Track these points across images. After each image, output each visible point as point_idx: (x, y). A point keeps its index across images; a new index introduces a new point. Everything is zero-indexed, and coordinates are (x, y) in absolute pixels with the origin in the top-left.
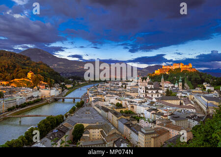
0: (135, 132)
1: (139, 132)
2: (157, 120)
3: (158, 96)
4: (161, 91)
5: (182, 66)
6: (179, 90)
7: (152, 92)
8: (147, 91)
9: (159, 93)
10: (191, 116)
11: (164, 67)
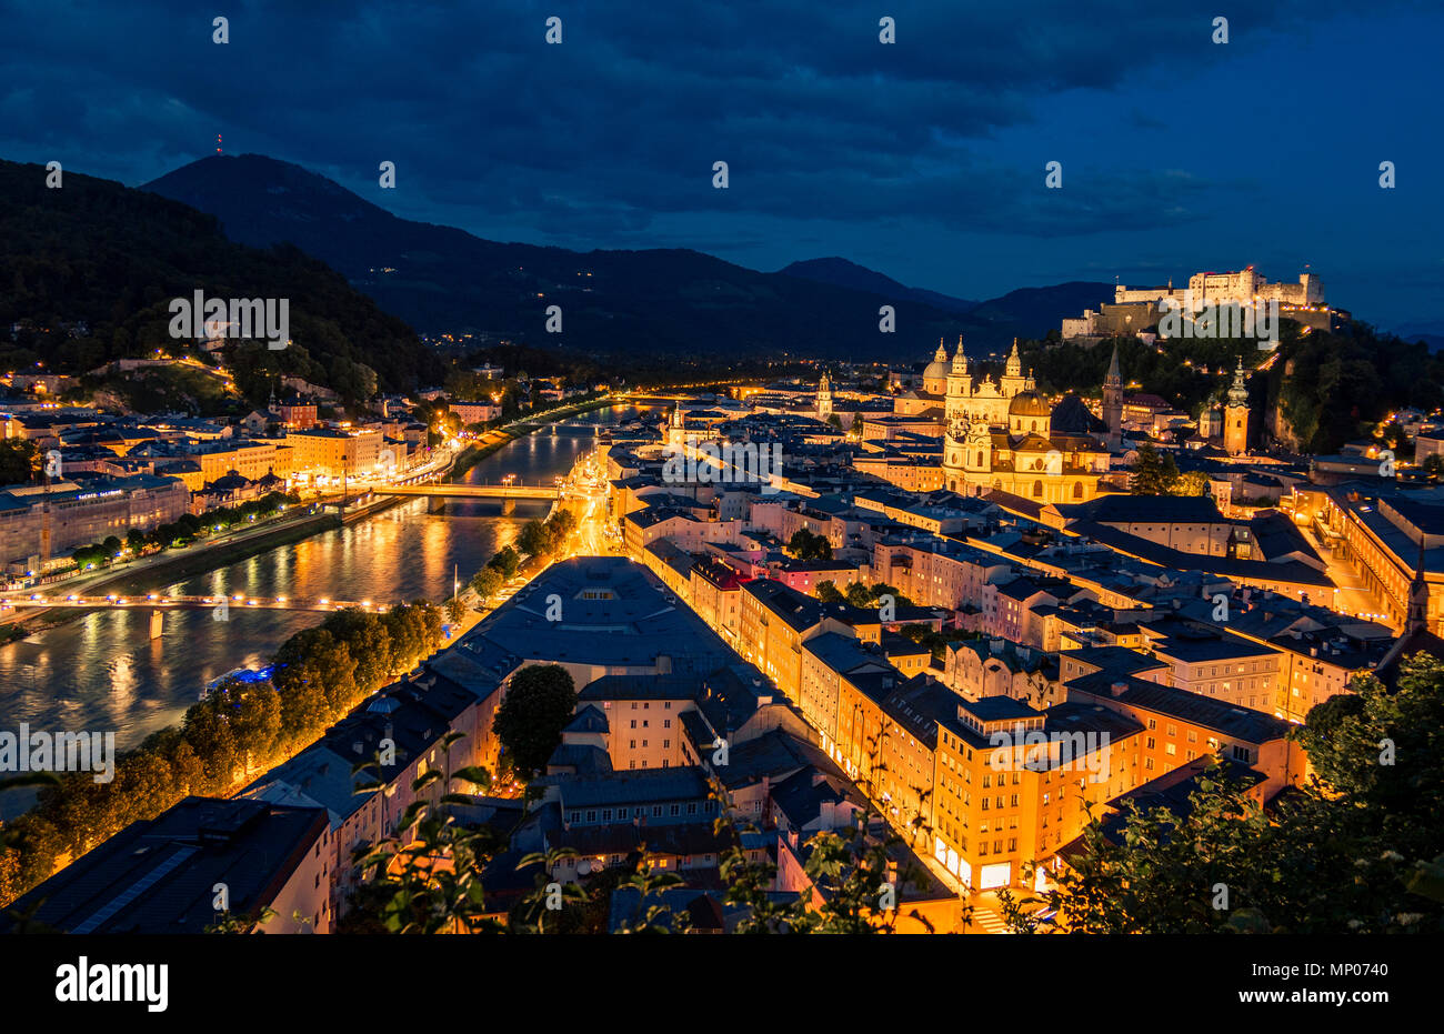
0: (916, 731)
1: (942, 730)
2: (1070, 653)
3: (1078, 491)
4: (1103, 462)
5: (1256, 289)
6: (1225, 454)
7: (1039, 463)
8: (1005, 455)
9: (1082, 471)
10: (1298, 636)
11: (1124, 296)
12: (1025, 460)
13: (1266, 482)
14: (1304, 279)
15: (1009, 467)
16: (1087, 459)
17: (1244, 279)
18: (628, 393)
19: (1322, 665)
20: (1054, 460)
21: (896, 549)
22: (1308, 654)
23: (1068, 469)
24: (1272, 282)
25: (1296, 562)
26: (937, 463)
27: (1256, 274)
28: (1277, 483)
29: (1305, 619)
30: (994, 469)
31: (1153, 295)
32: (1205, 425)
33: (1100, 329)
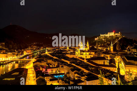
4: (94, 53)
5: (114, 34)
6: (111, 52)
7: (86, 54)
8: (82, 53)
9: (91, 54)
10: (107, 76)
11: (101, 35)
12: (84, 53)
13: (114, 55)
14: (119, 33)
15: (83, 54)
16: (92, 53)
17: (113, 33)
18: (50, 48)
19: (109, 80)
20: (88, 53)
21: (62, 65)
22: (107, 78)
23: (90, 54)
24: (116, 33)
25: (112, 65)
26: (75, 54)
27: (115, 32)
28: (115, 55)
29: (108, 73)
30: (81, 55)
31: (104, 35)
32: (109, 49)
33: (99, 39)
